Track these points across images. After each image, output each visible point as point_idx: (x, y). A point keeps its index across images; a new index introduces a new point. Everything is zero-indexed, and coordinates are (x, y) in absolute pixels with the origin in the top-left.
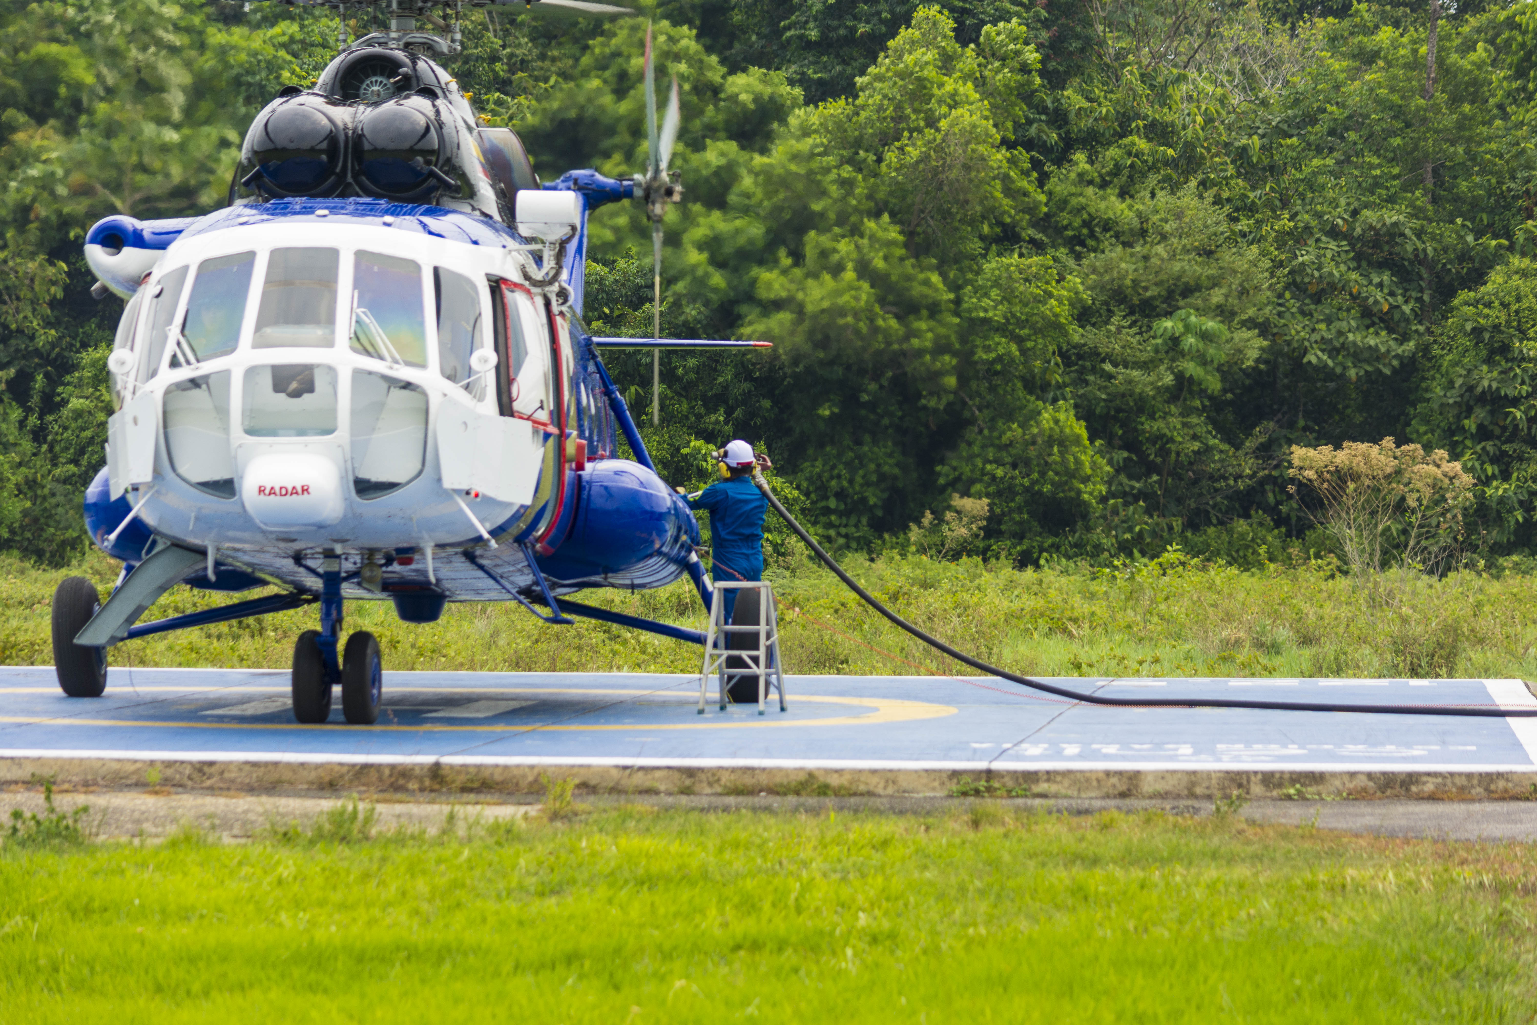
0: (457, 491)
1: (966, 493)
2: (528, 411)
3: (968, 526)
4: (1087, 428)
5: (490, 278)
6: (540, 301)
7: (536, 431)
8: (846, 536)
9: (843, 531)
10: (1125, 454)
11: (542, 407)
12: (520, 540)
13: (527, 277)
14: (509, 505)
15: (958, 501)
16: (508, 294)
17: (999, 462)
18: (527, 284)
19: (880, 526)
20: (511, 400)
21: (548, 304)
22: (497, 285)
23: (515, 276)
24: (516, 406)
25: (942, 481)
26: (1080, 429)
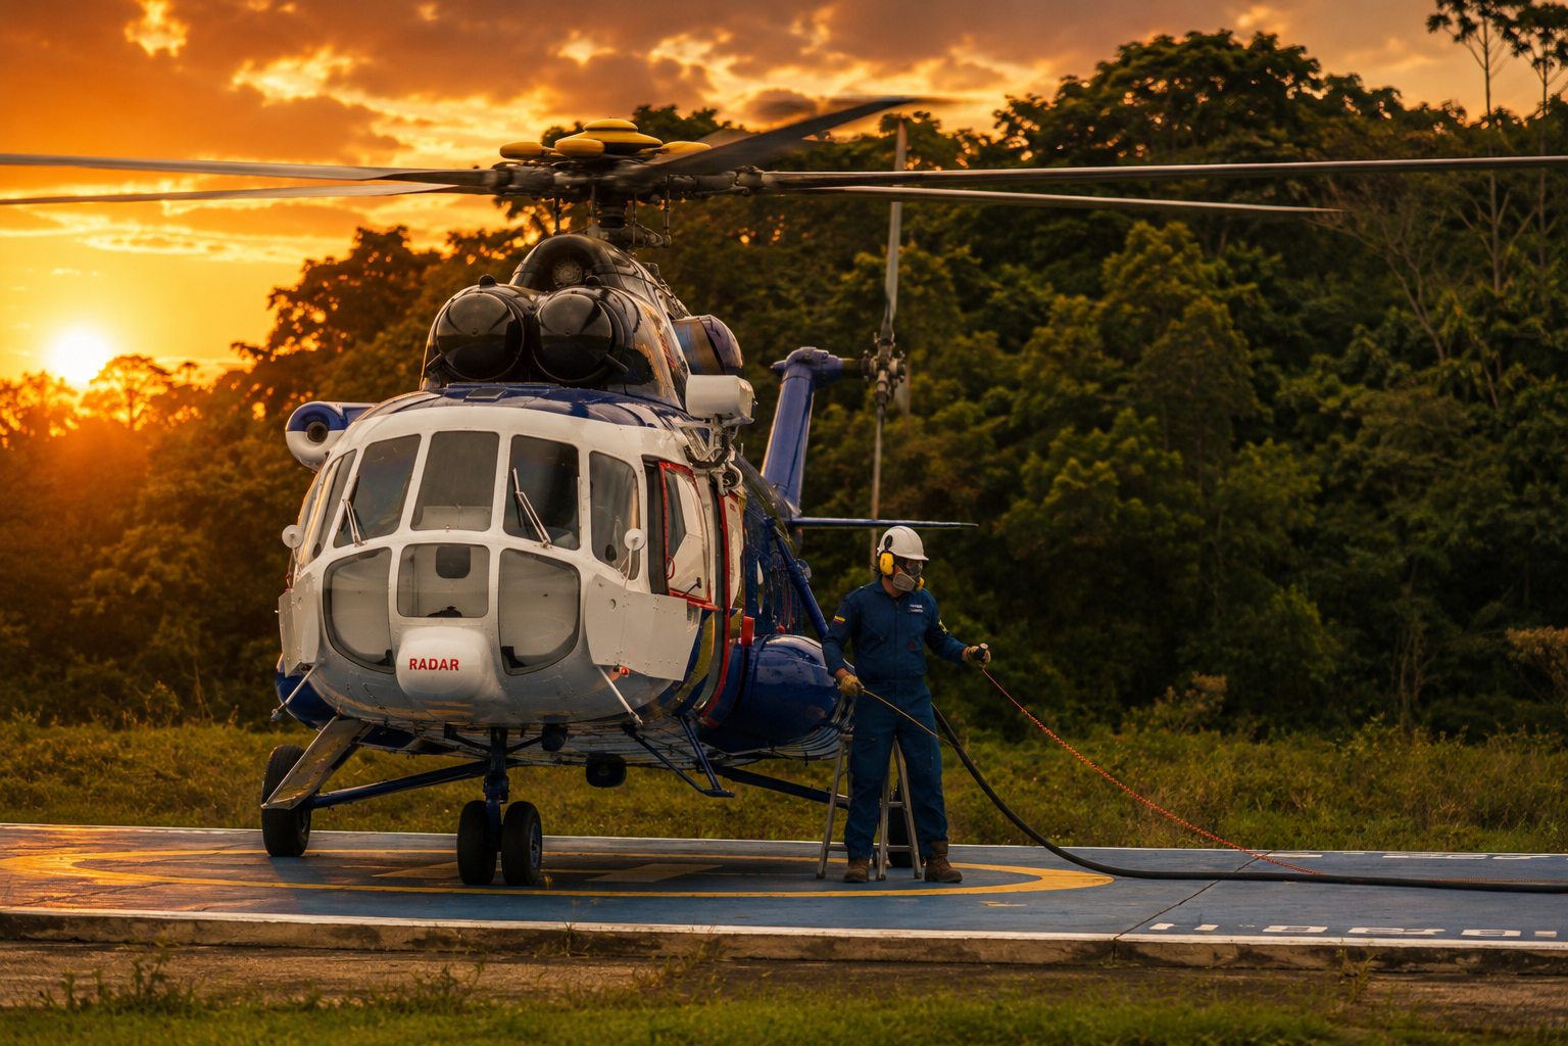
0: (606, 668)
1: (1208, 672)
2: (684, 588)
3: (1206, 702)
4: (1319, 608)
5: (646, 459)
6: (703, 483)
7: (691, 609)
8: (1096, 710)
9: (1095, 704)
10: (1357, 632)
11: (699, 585)
12: (681, 713)
13: (690, 458)
14: (663, 681)
15: (1198, 678)
16: (665, 474)
17: (1237, 644)
18: (690, 465)
19: (1128, 701)
20: (666, 578)
21: (714, 486)
22: (653, 465)
23: (678, 458)
24: (671, 583)
25: (1182, 660)
26: (1312, 611)
